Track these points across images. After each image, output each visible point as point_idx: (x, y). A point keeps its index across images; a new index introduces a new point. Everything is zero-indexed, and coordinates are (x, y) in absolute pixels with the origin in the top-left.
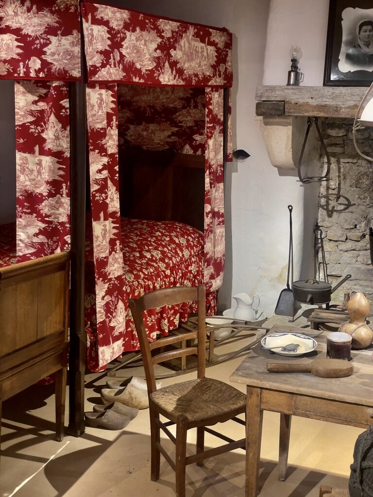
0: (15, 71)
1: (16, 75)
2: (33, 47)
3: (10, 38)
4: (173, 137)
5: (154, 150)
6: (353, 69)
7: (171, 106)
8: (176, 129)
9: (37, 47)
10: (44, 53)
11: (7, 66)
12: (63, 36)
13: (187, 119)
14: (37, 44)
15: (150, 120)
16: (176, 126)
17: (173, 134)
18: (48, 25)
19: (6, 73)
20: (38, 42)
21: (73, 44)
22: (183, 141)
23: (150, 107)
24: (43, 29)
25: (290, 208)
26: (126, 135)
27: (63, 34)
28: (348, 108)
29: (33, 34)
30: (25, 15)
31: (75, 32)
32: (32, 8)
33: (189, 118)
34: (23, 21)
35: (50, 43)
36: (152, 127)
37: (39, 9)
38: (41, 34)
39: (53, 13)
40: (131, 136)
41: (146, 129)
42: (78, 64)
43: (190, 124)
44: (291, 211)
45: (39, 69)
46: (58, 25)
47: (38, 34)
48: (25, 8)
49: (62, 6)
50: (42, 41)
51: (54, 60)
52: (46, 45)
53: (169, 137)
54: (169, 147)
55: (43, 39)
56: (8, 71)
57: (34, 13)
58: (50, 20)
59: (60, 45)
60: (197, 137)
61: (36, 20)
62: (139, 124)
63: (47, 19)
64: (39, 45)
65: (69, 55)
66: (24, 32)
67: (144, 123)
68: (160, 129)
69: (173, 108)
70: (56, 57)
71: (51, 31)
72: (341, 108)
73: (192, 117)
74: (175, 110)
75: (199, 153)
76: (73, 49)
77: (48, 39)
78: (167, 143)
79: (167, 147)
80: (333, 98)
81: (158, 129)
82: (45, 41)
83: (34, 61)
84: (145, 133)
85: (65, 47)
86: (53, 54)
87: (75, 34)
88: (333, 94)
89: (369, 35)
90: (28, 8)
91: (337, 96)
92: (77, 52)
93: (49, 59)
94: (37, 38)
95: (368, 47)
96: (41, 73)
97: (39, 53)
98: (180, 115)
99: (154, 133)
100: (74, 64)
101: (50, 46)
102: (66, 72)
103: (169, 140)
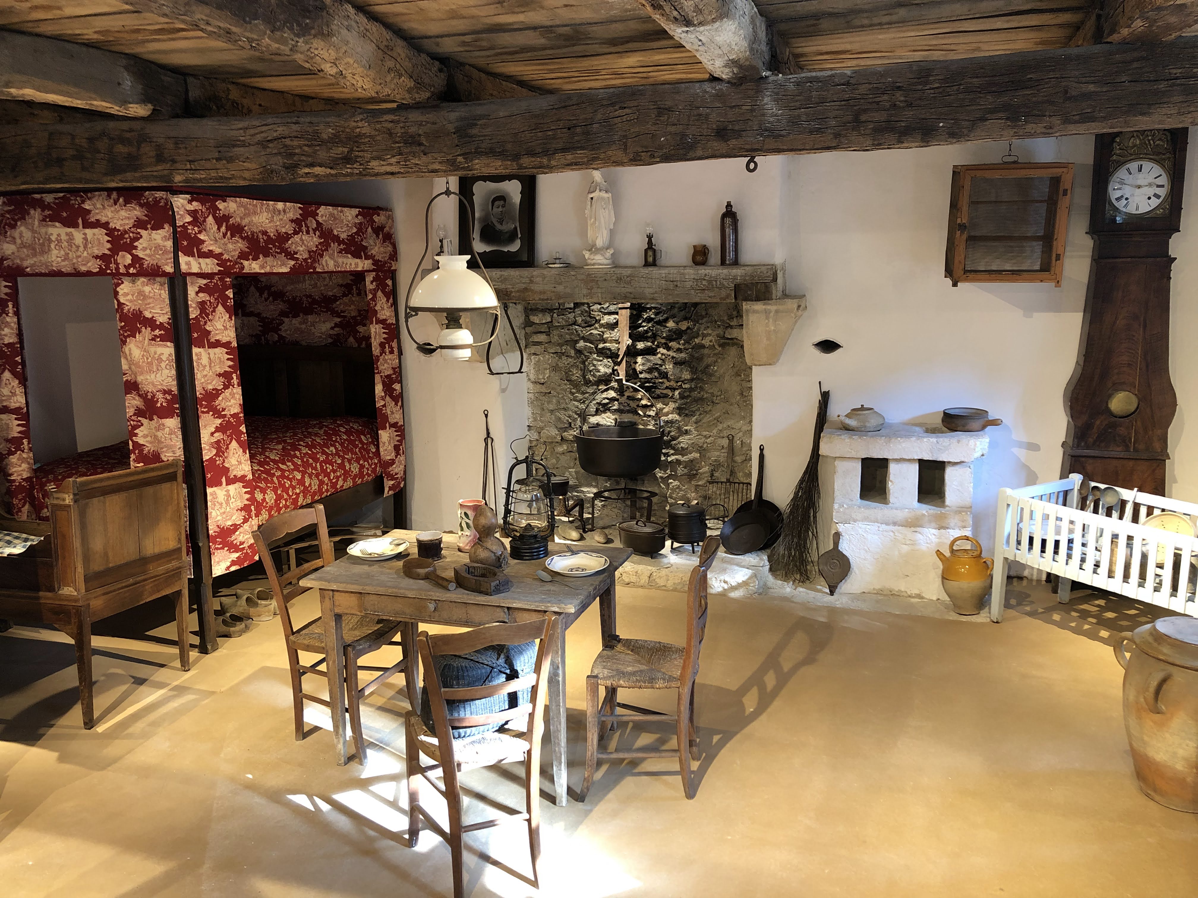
0: (108, 267)
1: (109, 271)
2: (122, 242)
3: (101, 232)
4: (336, 329)
5: (315, 344)
6: (488, 249)
7: (331, 294)
8: (339, 320)
9: (126, 242)
10: (136, 248)
11: (99, 262)
12: (153, 230)
13: (350, 308)
14: (127, 239)
15: (308, 311)
16: (339, 316)
17: (336, 325)
18: (137, 218)
19: (98, 270)
20: (127, 236)
21: (165, 238)
22: (348, 332)
23: (307, 296)
24: (131, 222)
25: (486, 412)
26: (280, 330)
27: (154, 228)
28: (518, 291)
29: (121, 228)
30: (113, 209)
31: (166, 226)
32: (118, 199)
33: (353, 307)
34: (110, 215)
35: (141, 237)
36: (310, 318)
37: (126, 202)
38: (130, 228)
39: (141, 206)
40: (286, 331)
41: (304, 322)
42: (170, 259)
43: (353, 314)
44: (486, 416)
45: (129, 264)
46: (147, 219)
47: (127, 227)
48: (112, 201)
49: (151, 199)
50: (131, 235)
51: (146, 255)
52: (137, 239)
53: (332, 328)
54: (332, 341)
55: (133, 233)
56: (101, 268)
57: (120, 206)
58: (139, 213)
59: (150, 240)
60: (361, 329)
61: (123, 213)
62: (295, 316)
63: (136, 212)
64: (128, 240)
65: (161, 250)
66: (112, 225)
67: (301, 315)
68: (320, 320)
69: (332, 296)
70: (148, 252)
71: (140, 224)
72: (511, 292)
73: (355, 306)
74: (335, 299)
75: (363, 345)
76: (166, 243)
77: (139, 233)
78: (330, 336)
79: (330, 340)
80: (501, 281)
81: (318, 320)
82: (135, 235)
83: (124, 256)
84: (304, 326)
85: (156, 242)
86: (144, 249)
87: (167, 228)
88: (501, 276)
89: (501, 212)
90: (114, 200)
91: (505, 279)
92: (169, 246)
93: (141, 254)
94: (126, 232)
95: (501, 224)
96: (132, 269)
97: (130, 248)
98: (341, 303)
99: (314, 326)
100: (167, 259)
101: (141, 241)
102: (159, 267)
103: (332, 332)
